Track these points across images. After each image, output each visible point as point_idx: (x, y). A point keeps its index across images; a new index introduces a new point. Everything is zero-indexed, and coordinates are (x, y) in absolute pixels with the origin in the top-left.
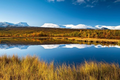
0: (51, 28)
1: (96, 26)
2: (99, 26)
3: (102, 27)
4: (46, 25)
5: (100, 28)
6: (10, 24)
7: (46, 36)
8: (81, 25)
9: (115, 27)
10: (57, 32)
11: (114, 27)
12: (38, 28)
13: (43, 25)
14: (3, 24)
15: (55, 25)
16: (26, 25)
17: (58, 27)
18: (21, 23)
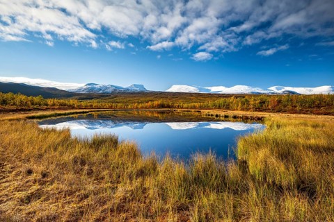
0: (183, 94)
1: (270, 89)
2: (277, 89)
3: (283, 90)
4: (175, 89)
5: (280, 92)
6: (117, 87)
7: (169, 107)
8: (241, 86)
9: (312, 89)
10: (194, 100)
11: (309, 88)
12: (161, 93)
13: (170, 88)
14: (107, 88)
15: (190, 87)
16: (142, 89)
17: (197, 91)
18: (134, 85)
